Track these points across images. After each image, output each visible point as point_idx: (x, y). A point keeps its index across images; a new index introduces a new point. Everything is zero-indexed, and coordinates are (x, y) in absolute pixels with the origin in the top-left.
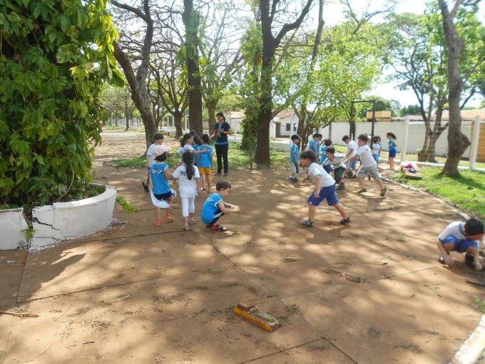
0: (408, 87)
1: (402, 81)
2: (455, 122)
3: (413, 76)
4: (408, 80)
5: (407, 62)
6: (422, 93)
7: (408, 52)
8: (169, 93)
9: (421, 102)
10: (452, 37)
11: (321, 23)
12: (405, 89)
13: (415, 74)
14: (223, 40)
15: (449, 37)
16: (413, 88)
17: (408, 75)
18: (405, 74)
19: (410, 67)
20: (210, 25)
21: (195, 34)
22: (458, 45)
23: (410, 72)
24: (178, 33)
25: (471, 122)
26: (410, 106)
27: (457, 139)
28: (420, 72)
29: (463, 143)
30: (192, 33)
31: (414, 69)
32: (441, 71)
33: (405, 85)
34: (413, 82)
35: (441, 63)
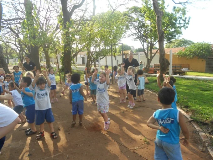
0: (137, 39)
1: (135, 37)
2: (162, 53)
3: (139, 35)
4: (137, 36)
5: (136, 29)
6: (143, 42)
7: (136, 24)
9: (143, 46)
10: (158, 10)
11: (95, 7)
12: (136, 40)
13: (140, 34)
14: (51, 19)
15: (156, 10)
16: (140, 40)
18: (135, 34)
19: (137, 31)
20: (43, 10)
21: (31, 13)
22: (161, 14)
23: (137, 33)
26: (138, 48)
27: (164, 62)
28: (142, 33)
29: (167, 64)
30: (29, 12)
31: (140, 32)
32: (151, 31)
33: (136, 38)
34: (139, 37)
35: (151, 27)
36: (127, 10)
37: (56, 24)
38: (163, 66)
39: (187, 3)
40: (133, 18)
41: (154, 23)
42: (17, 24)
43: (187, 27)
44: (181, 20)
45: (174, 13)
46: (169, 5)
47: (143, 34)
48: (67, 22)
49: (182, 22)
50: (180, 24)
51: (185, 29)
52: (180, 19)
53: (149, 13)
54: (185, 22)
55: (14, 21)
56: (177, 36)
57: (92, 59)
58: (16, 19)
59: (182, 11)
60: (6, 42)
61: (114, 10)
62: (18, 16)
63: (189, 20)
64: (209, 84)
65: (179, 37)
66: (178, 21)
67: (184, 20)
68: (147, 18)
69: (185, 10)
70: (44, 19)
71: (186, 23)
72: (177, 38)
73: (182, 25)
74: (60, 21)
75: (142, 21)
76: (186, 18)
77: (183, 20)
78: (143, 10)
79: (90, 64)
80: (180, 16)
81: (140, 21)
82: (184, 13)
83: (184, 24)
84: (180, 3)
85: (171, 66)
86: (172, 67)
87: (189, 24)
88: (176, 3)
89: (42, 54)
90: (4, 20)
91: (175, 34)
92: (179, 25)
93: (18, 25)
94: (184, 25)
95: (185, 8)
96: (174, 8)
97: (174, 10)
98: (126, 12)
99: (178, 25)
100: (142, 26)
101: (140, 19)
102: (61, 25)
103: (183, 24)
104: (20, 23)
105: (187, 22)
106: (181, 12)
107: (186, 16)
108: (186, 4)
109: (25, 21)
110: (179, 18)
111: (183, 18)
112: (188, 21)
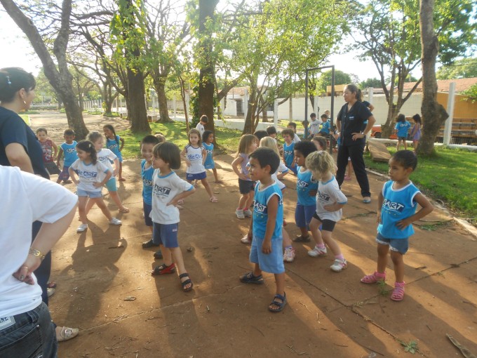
0: (367, 57)
1: (361, 51)
2: (430, 91)
3: (372, 46)
4: (367, 50)
5: (366, 32)
6: (382, 63)
7: (367, 20)
9: (381, 73)
12: (364, 60)
13: (375, 44)
14: (171, 11)
16: (373, 57)
17: (367, 45)
18: (364, 43)
19: (369, 37)
23: (368, 42)
26: (369, 79)
27: (432, 111)
28: (379, 41)
29: (440, 116)
31: (374, 39)
32: (404, 36)
33: (363, 55)
34: (372, 52)
35: (404, 27)
37: (183, 23)
38: (431, 122)
40: (360, 5)
41: (412, 18)
42: (100, 24)
47: (382, 45)
48: (208, 17)
55: (95, 18)
56: (468, 49)
57: (259, 104)
58: (99, 14)
60: (78, 64)
62: (103, 7)
65: (474, 50)
68: (396, 5)
70: (155, 12)
72: (467, 53)
74: (191, 17)
75: (381, 12)
79: (256, 114)
81: (376, 12)
85: (449, 123)
86: (453, 125)
89: (150, 91)
90: (75, 16)
91: (464, 44)
93: (102, 27)
99: (472, 21)
100: (382, 24)
101: (378, 7)
102: (192, 25)
104: (105, 23)
109: (117, 17)
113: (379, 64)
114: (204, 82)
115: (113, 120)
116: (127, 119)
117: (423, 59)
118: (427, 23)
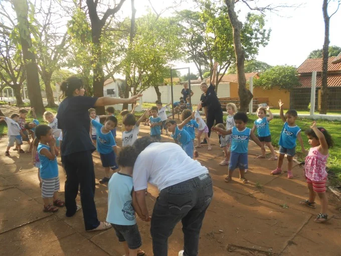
1: (187, 57)
3: (193, 53)
4: (190, 56)
5: (189, 45)
6: (200, 64)
7: (189, 37)
8: (6, 69)
9: (200, 70)
10: (235, 21)
11: (134, 11)
12: (189, 62)
13: (194, 52)
15: (233, 21)
16: (194, 61)
17: (190, 53)
18: (188, 52)
19: (191, 48)
22: (239, 27)
23: (191, 51)
24: (9, 17)
25: (229, 83)
27: (245, 94)
28: (197, 50)
29: (249, 96)
30: (22, 16)
31: (194, 49)
33: (188, 59)
34: (194, 57)
35: (216, 43)
36: (175, 15)
38: (244, 100)
39: (268, 9)
40: (185, 28)
43: (267, 44)
44: (258, 34)
45: (248, 23)
46: (240, 11)
47: (199, 53)
49: (259, 36)
50: (256, 38)
51: (265, 46)
52: (256, 32)
53: (213, 22)
54: (264, 36)
56: (250, 57)
59: (259, 21)
61: (158, 16)
63: (269, 33)
64: (306, 123)
66: (255, 35)
67: (263, 34)
68: (210, 29)
69: (264, 18)
71: (265, 38)
73: (259, 41)
75: (196, 32)
76: (265, 31)
77: (261, 33)
78: (203, 17)
80: (257, 28)
81: (194, 32)
82: (262, 23)
83: (263, 38)
84: (258, 9)
87: (269, 39)
88: (251, 9)
91: (247, 53)
92: (256, 41)
94: (262, 41)
95: (263, 15)
96: (249, 15)
97: (248, 19)
98: (173, 18)
99: (253, 41)
100: (200, 40)
101: (195, 29)
103: (261, 39)
105: (266, 35)
106: (257, 22)
107: (264, 28)
108: (266, 10)
109: (15, 30)
110: (256, 30)
111: (261, 31)
112: (269, 35)
113: (198, 65)
114: (99, 78)
115: (3, 107)
116: (16, 106)
117: (237, 64)
118: (238, 43)
